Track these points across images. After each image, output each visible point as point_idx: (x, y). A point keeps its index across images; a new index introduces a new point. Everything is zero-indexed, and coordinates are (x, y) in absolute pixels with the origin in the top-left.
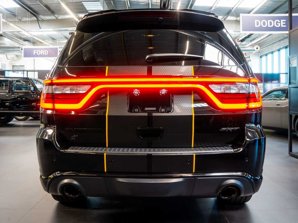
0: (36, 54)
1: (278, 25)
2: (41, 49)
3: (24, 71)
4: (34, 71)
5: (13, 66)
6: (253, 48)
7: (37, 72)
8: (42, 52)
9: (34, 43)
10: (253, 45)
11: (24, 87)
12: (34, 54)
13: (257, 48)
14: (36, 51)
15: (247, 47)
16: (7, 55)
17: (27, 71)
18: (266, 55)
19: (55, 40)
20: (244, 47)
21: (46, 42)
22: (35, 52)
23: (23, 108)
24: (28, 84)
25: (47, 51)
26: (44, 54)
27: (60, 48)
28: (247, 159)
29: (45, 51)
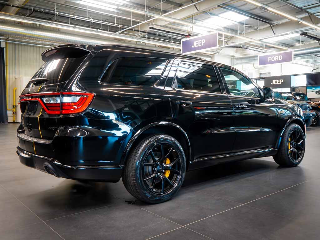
0: (270, 60)
5: (260, 74)
16: (253, 64)
22: (270, 58)
26: (278, 60)
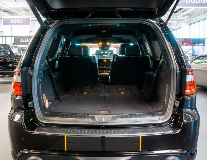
1: (204, 2)
2: (16, 19)
3: (3, 36)
4: (11, 36)
6: (184, 18)
7: (14, 37)
8: (17, 21)
9: (11, 13)
10: (184, 16)
11: (3, 51)
12: (11, 23)
13: (187, 18)
14: (13, 20)
15: (179, 17)
17: (6, 37)
18: (194, 23)
19: (28, 11)
20: (177, 18)
21: (21, 13)
23: (1, 69)
24: (6, 49)
25: (22, 20)
27: (32, 18)
28: (184, 139)
29: (20, 20)
